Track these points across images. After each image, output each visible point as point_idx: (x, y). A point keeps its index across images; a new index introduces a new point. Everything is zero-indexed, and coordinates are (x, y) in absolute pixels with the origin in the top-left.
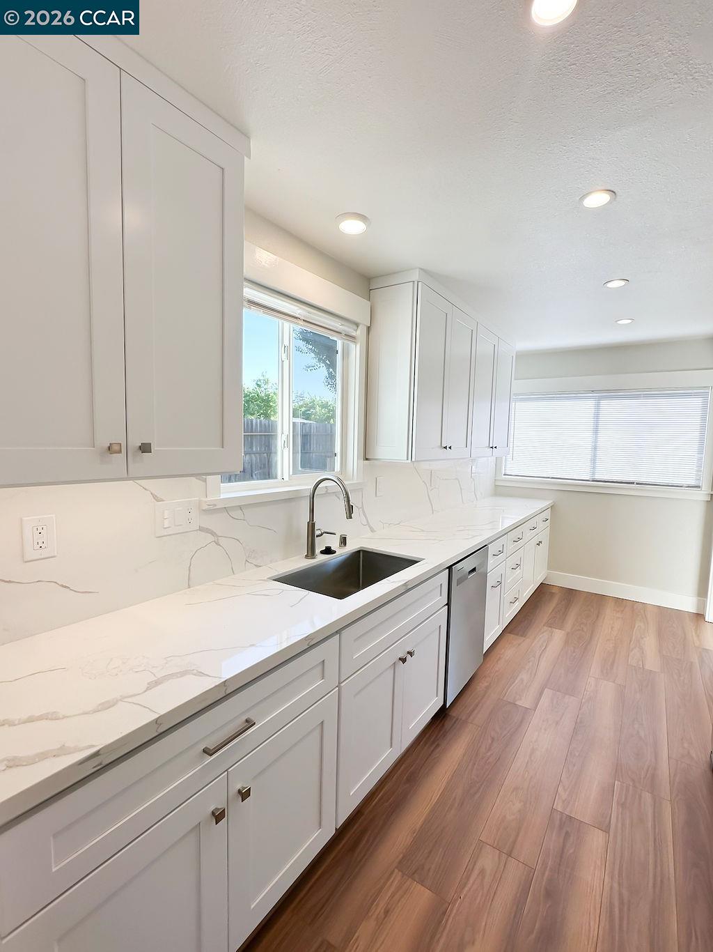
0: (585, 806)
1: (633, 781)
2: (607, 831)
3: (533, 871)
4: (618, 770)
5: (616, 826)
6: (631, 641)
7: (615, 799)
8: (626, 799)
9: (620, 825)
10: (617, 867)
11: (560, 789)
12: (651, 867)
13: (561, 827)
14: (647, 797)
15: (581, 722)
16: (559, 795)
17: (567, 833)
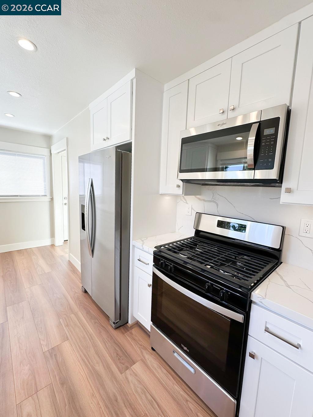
0: (55, 339)
1: (65, 314)
2: (68, 339)
3: (51, 384)
4: (59, 315)
5: (70, 335)
6: (34, 266)
7: (64, 326)
8: (67, 322)
9: (70, 333)
10: (78, 347)
11: (42, 342)
12: (86, 336)
13: (51, 356)
14: (72, 316)
15: (33, 309)
16: (43, 344)
17: (55, 355)
